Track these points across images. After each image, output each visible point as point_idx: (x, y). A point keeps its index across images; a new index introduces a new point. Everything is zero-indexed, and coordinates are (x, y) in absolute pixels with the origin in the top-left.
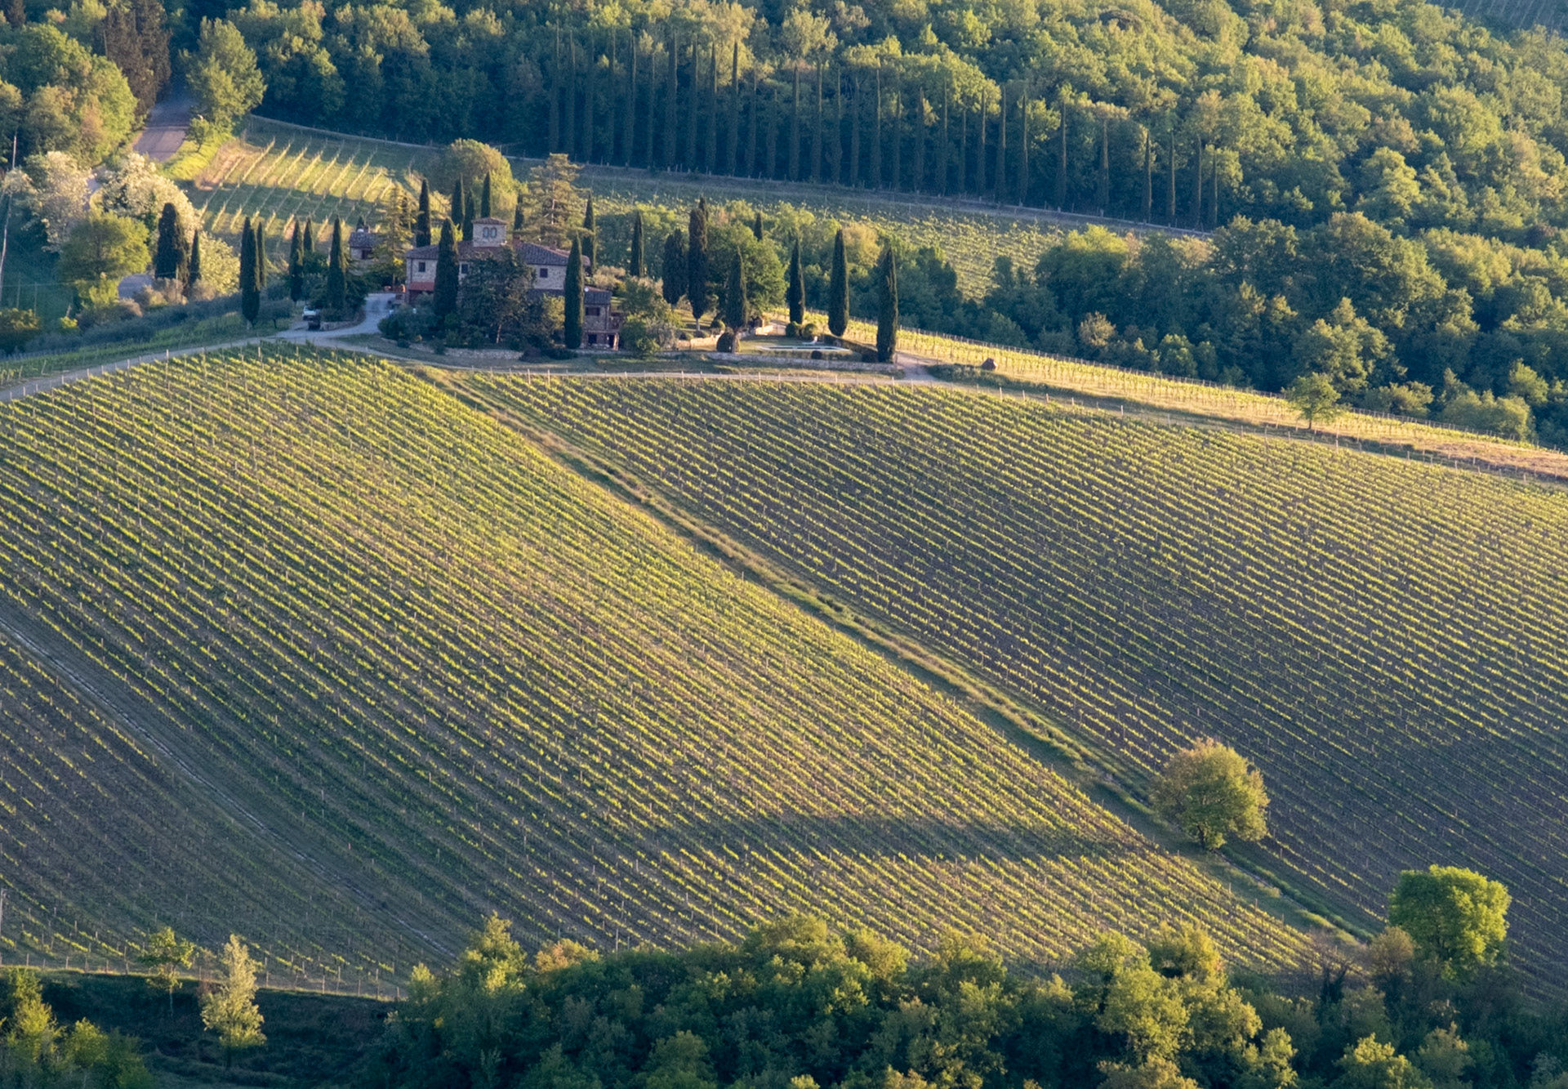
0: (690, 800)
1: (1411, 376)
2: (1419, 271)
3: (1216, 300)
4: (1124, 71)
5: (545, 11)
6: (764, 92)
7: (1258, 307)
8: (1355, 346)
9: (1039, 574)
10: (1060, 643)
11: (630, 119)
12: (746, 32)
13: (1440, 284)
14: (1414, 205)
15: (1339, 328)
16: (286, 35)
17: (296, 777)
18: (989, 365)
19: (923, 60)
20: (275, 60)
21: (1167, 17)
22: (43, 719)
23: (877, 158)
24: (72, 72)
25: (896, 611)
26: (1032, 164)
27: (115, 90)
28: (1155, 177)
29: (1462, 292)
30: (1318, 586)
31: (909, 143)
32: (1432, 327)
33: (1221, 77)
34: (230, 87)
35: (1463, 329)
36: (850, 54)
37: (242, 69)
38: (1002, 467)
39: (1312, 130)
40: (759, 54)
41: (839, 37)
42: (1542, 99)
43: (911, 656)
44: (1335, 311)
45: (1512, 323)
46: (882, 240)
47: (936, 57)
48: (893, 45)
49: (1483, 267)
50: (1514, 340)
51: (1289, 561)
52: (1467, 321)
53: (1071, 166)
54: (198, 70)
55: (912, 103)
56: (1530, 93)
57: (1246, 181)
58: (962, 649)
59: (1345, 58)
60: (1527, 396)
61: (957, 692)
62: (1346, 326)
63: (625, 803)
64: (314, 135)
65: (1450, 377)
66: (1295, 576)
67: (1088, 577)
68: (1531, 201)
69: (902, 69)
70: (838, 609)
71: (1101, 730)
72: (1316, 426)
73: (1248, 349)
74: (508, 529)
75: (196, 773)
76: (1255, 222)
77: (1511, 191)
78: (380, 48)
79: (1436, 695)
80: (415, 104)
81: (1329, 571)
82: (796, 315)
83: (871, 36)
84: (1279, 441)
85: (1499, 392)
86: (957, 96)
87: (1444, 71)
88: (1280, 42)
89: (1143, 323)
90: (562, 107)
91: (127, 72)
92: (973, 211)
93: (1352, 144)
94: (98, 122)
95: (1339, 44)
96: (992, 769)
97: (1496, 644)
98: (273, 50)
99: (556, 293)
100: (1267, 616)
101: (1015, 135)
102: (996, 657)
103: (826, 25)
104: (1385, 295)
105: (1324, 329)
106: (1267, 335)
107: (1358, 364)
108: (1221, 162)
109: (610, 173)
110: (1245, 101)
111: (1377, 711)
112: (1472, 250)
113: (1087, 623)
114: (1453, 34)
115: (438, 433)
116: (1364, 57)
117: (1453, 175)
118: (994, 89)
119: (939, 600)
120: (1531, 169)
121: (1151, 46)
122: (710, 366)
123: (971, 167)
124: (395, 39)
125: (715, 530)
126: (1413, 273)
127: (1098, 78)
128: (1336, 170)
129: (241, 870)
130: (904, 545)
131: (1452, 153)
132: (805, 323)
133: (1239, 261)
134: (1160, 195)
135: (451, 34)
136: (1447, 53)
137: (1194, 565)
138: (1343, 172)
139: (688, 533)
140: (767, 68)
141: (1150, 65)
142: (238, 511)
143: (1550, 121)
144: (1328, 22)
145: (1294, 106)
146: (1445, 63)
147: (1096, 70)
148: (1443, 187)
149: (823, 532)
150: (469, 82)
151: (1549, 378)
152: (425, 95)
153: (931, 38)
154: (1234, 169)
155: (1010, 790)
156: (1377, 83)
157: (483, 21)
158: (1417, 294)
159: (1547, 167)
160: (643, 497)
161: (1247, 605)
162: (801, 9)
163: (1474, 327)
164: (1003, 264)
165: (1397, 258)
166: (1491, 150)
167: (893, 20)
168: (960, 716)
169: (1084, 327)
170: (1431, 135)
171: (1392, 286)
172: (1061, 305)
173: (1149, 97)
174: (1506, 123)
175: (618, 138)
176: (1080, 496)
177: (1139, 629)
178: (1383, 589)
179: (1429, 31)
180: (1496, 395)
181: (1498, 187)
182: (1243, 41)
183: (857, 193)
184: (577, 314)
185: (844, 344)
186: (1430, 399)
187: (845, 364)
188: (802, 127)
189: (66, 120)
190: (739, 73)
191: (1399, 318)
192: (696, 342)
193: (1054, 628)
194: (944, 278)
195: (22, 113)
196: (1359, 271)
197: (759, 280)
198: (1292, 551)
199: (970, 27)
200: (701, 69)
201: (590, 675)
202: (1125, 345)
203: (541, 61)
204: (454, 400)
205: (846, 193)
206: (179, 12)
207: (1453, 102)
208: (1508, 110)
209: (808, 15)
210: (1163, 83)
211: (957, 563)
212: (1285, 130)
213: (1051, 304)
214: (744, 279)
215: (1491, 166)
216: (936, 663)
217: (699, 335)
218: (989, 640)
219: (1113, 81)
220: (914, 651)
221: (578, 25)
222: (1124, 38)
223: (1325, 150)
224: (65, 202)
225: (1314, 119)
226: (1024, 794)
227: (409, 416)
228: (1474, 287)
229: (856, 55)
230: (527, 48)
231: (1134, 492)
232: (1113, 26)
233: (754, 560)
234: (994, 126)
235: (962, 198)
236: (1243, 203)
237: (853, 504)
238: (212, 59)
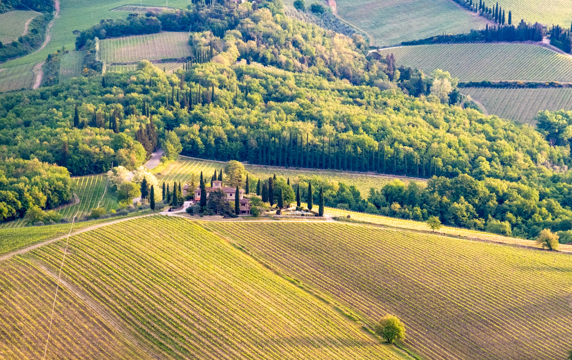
0: (251, 333)
1: (480, 216)
2: (482, 189)
3: (428, 198)
4: (412, 138)
5: (259, 126)
6: (316, 146)
7: (439, 199)
8: (464, 209)
9: (354, 271)
10: (357, 289)
11: (281, 154)
12: (311, 130)
13: (488, 192)
14: (488, 172)
15: (460, 204)
16: (189, 134)
17: (147, 330)
18: (349, 217)
19: (358, 136)
20: (186, 140)
21: (427, 124)
22: (81, 316)
23: (346, 162)
24: (128, 145)
25: (314, 282)
26: (387, 163)
27: (140, 149)
28: (419, 165)
29: (494, 194)
30: (428, 273)
31: (354, 158)
32: (486, 203)
33: (438, 139)
34: (173, 148)
35: (494, 204)
36: (339, 135)
37: (176, 143)
38: (348, 243)
39: (462, 152)
40: (315, 135)
41: (337, 131)
42: (526, 143)
43: (316, 294)
44: (460, 200)
45: (507, 202)
46: (340, 184)
47: (362, 135)
48: (351, 133)
49: (500, 187)
50: (508, 206)
51: (421, 266)
52: (495, 202)
53: (397, 164)
54: (164, 144)
55: (355, 148)
56: (523, 141)
57: (444, 166)
58: (331, 292)
59: (474, 133)
60: (510, 221)
61: (328, 303)
62: (462, 204)
63: (233, 335)
64: (196, 160)
65: (490, 216)
66: (422, 270)
67: (367, 272)
68: (520, 169)
69: (352, 139)
70: (299, 282)
71: (365, 312)
72: (435, 231)
73: (436, 210)
74: (212, 263)
75: (121, 330)
76: (438, 177)
77: (514, 167)
78: (214, 136)
79: (456, 301)
80: (223, 151)
81: (431, 269)
82: (299, 204)
83: (346, 130)
84: (425, 234)
85: (502, 220)
86: (367, 146)
87: (500, 136)
88: (457, 130)
89: (409, 204)
90: (262, 151)
91: (144, 145)
92: (371, 176)
93: (473, 155)
94: (135, 158)
95: (473, 130)
96: (334, 323)
97: (474, 287)
98: (185, 138)
99: (233, 200)
100: (413, 281)
101: (383, 156)
102: (339, 293)
103: (333, 128)
104: (473, 196)
105: (456, 205)
106: (441, 207)
107: (465, 214)
108: (437, 161)
109: (275, 168)
110: (444, 145)
111: (439, 305)
112: (496, 183)
113: (364, 284)
114: (504, 126)
115: (198, 238)
116: (479, 133)
117: (500, 163)
118: (376, 144)
119: (326, 279)
120: (520, 161)
121: (420, 131)
122: (274, 218)
123: (371, 164)
124: (218, 135)
125: (269, 262)
126: (480, 189)
127: (405, 140)
128: (468, 162)
129: (129, 355)
130: (318, 264)
131: (499, 158)
132: (301, 206)
133: (434, 187)
134: (420, 171)
135: (233, 132)
136: (501, 131)
137: (395, 268)
138: (470, 163)
139: (261, 263)
140: (317, 139)
141: (419, 136)
142: (141, 260)
143: (528, 149)
144: (471, 124)
145: (458, 146)
146: (500, 134)
147: (404, 138)
148: (496, 166)
149: (298, 262)
150: (237, 145)
151: (516, 216)
152: (226, 149)
153: (361, 131)
154: (440, 163)
155: (338, 329)
156: (481, 139)
157: (242, 129)
158: (481, 195)
159: (525, 161)
160: (250, 254)
161: (408, 278)
162: (327, 124)
163: (497, 203)
164: (372, 190)
165: (476, 185)
166: (510, 157)
167: (352, 126)
168: (328, 309)
169: (392, 206)
170: (494, 153)
171: (475, 193)
172: (387, 200)
173: (418, 145)
174: (516, 149)
175: (277, 159)
176: (367, 250)
177: (379, 285)
178: (445, 273)
179: (498, 125)
180: (501, 221)
181: (511, 166)
182: (447, 129)
183: (341, 172)
184: (238, 205)
185: (311, 212)
186: (484, 222)
187: (310, 217)
188: (326, 155)
189: (126, 158)
190: (309, 141)
191: (477, 201)
192: (271, 212)
193: (356, 286)
194: (356, 194)
195: (114, 156)
196: (466, 189)
197: (288, 195)
198: (422, 264)
199: (372, 127)
200: (299, 140)
201: (228, 301)
202: (403, 210)
203: (257, 139)
204: (203, 229)
205: (338, 172)
206: (161, 128)
207: (501, 144)
208: (517, 146)
209: (328, 125)
210: (423, 141)
211: (332, 269)
212: (455, 153)
213: (384, 200)
214: (283, 195)
215: (510, 160)
216: (323, 295)
217: (272, 210)
218: (338, 289)
219: (409, 141)
220: (318, 293)
221: (267, 129)
222: (413, 129)
223: (465, 157)
224: (121, 179)
225: (463, 149)
226: (342, 330)
227: (190, 233)
228: (497, 193)
229: (341, 135)
230: (253, 136)
231: (382, 249)
232: (411, 126)
233: (278, 269)
234: (376, 153)
235: (369, 172)
236: (442, 172)
237: (307, 254)
238: (168, 141)
